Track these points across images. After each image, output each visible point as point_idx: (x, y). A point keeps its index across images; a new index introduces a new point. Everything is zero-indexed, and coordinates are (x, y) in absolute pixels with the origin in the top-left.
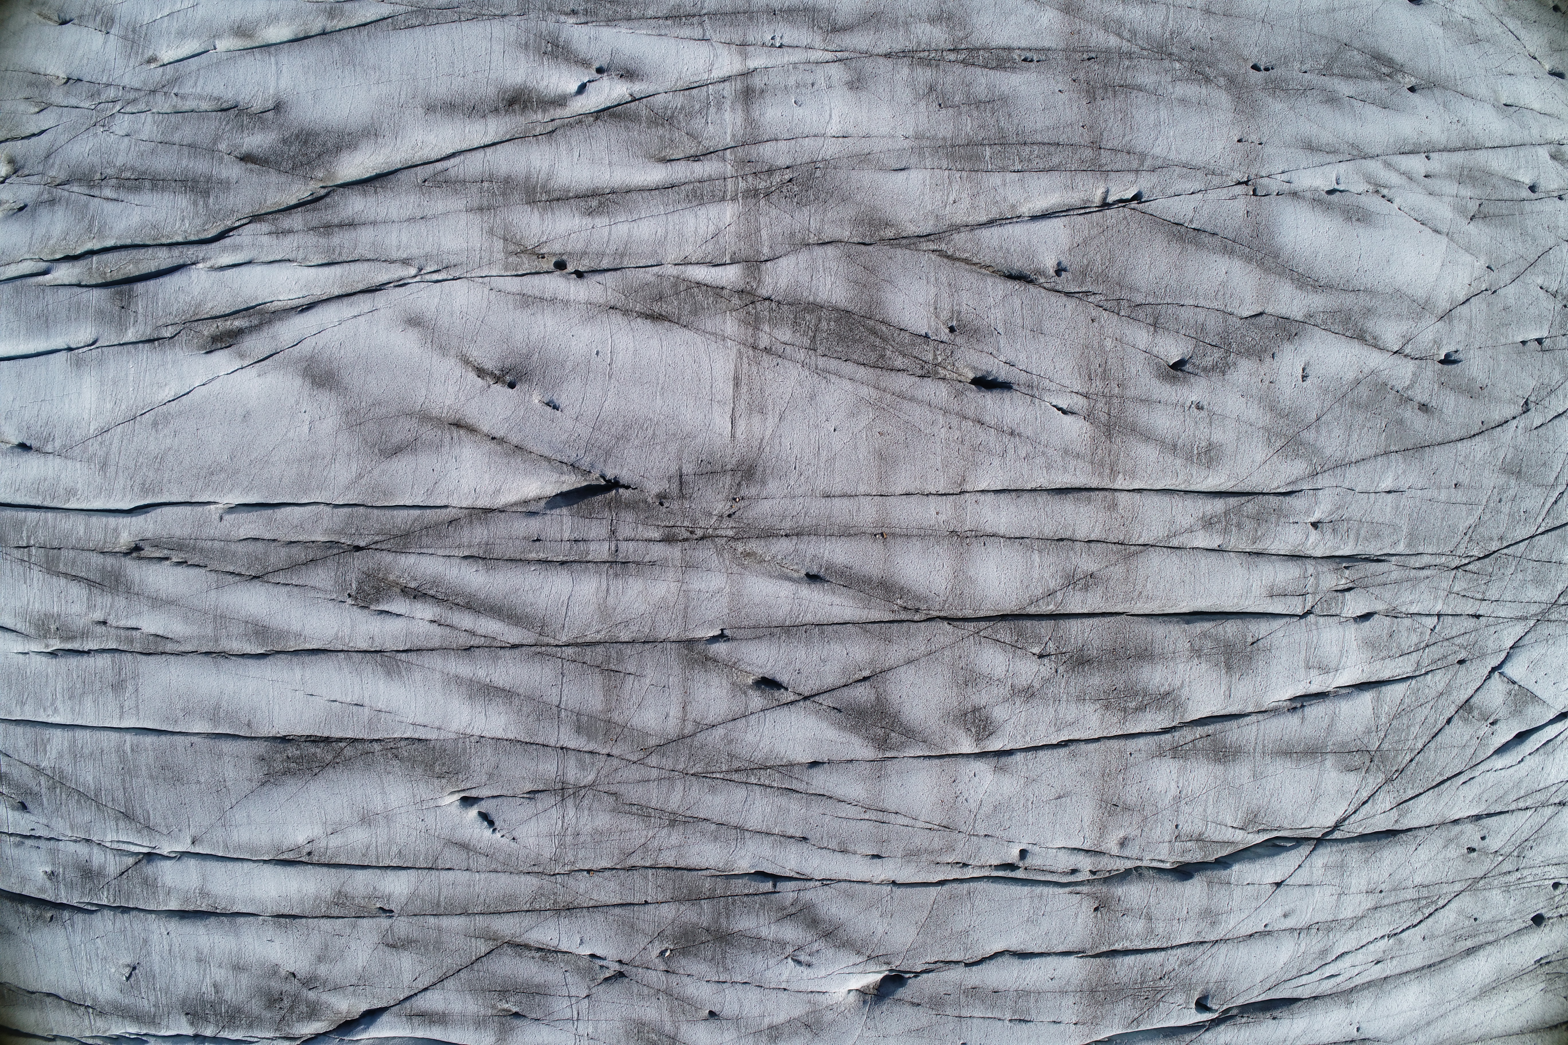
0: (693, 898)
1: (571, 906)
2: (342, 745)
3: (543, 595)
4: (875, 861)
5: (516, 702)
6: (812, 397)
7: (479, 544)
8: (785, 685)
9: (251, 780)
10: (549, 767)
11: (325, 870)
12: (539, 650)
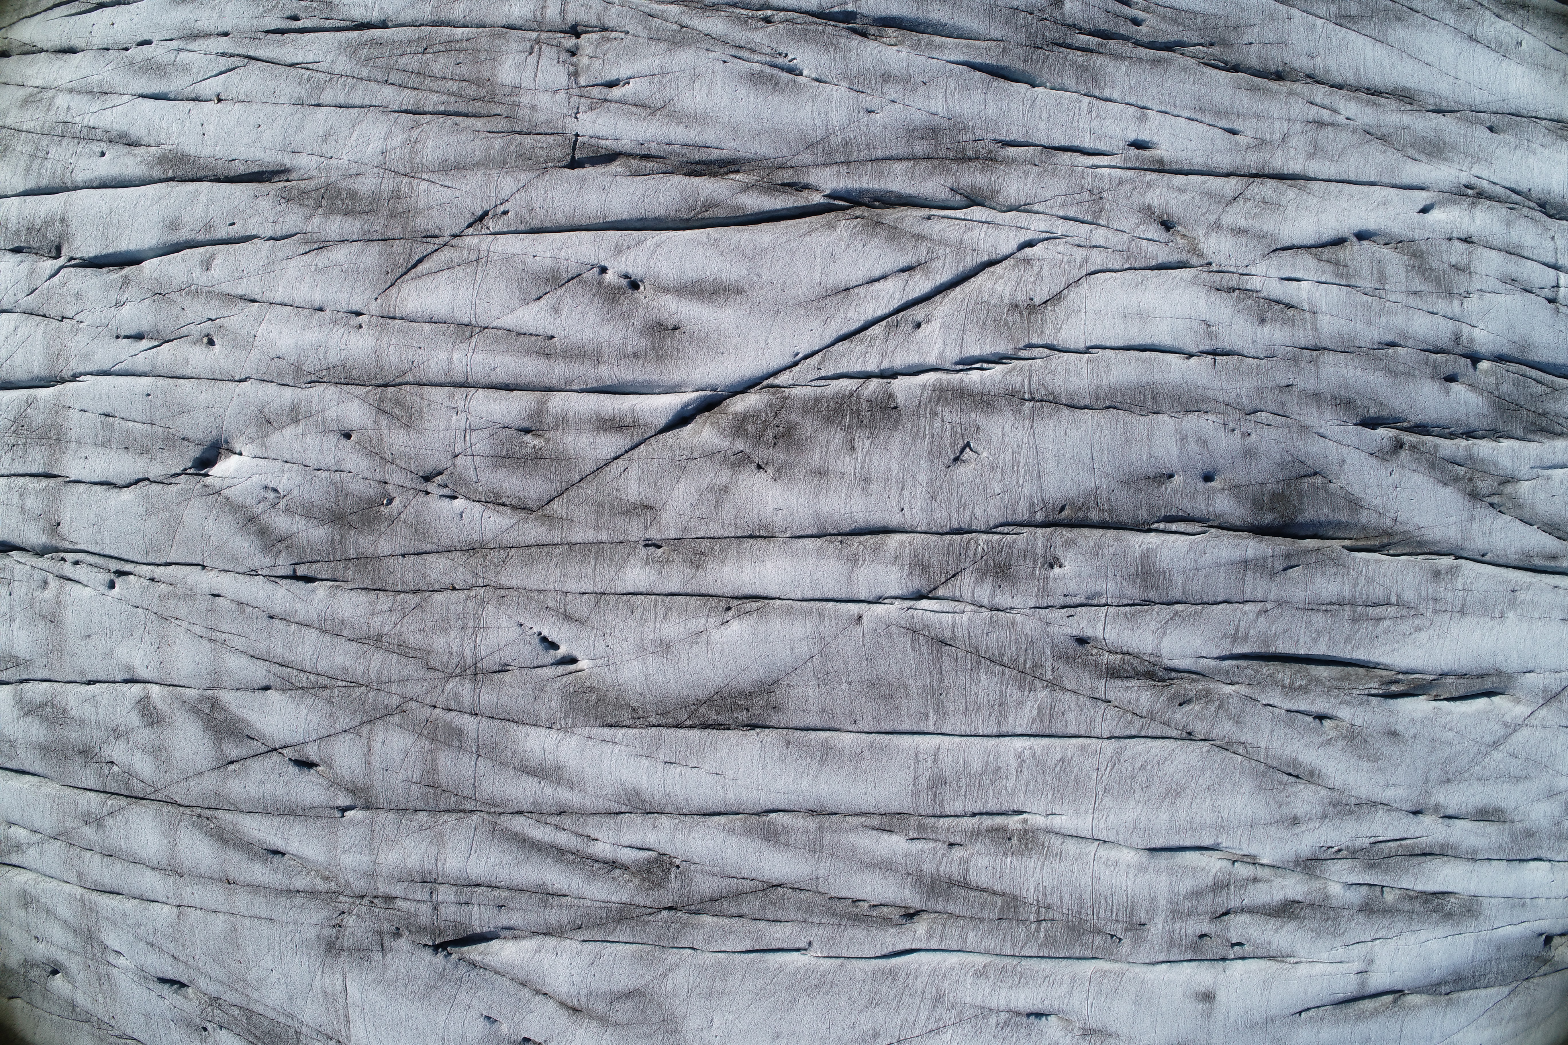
0: (363, 560)
1: (471, 553)
2: (689, 722)
3: (493, 859)
4: (216, 592)
5: (516, 762)
6: (291, 998)
7: (552, 907)
8: (291, 764)
9: (789, 686)
10: (487, 697)
11: (712, 592)
12: (497, 809)
